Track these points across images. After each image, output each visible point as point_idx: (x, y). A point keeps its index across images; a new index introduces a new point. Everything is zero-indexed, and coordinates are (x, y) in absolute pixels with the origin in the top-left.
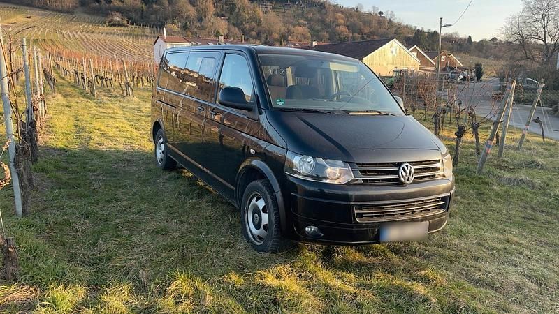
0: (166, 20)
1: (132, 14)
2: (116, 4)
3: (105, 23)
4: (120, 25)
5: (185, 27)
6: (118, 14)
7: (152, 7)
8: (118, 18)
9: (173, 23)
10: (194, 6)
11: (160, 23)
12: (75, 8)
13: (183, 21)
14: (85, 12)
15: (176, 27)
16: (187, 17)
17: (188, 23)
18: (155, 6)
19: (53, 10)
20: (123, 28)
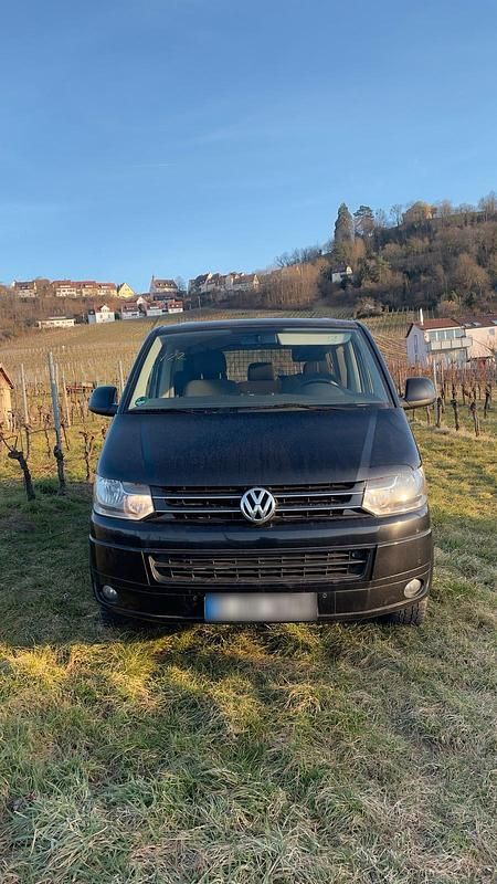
0: (439, 296)
1: (390, 297)
2: (366, 286)
3: (352, 316)
4: (373, 315)
5: (469, 302)
6: (369, 300)
7: (419, 280)
8: (369, 306)
9: (450, 298)
10: (484, 267)
11: (431, 303)
12: (313, 302)
13: (466, 294)
14: (328, 305)
15: (454, 305)
16: (474, 286)
17: (475, 296)
18: (423, 278)
19: (287, 310)
20: (376, 319)
